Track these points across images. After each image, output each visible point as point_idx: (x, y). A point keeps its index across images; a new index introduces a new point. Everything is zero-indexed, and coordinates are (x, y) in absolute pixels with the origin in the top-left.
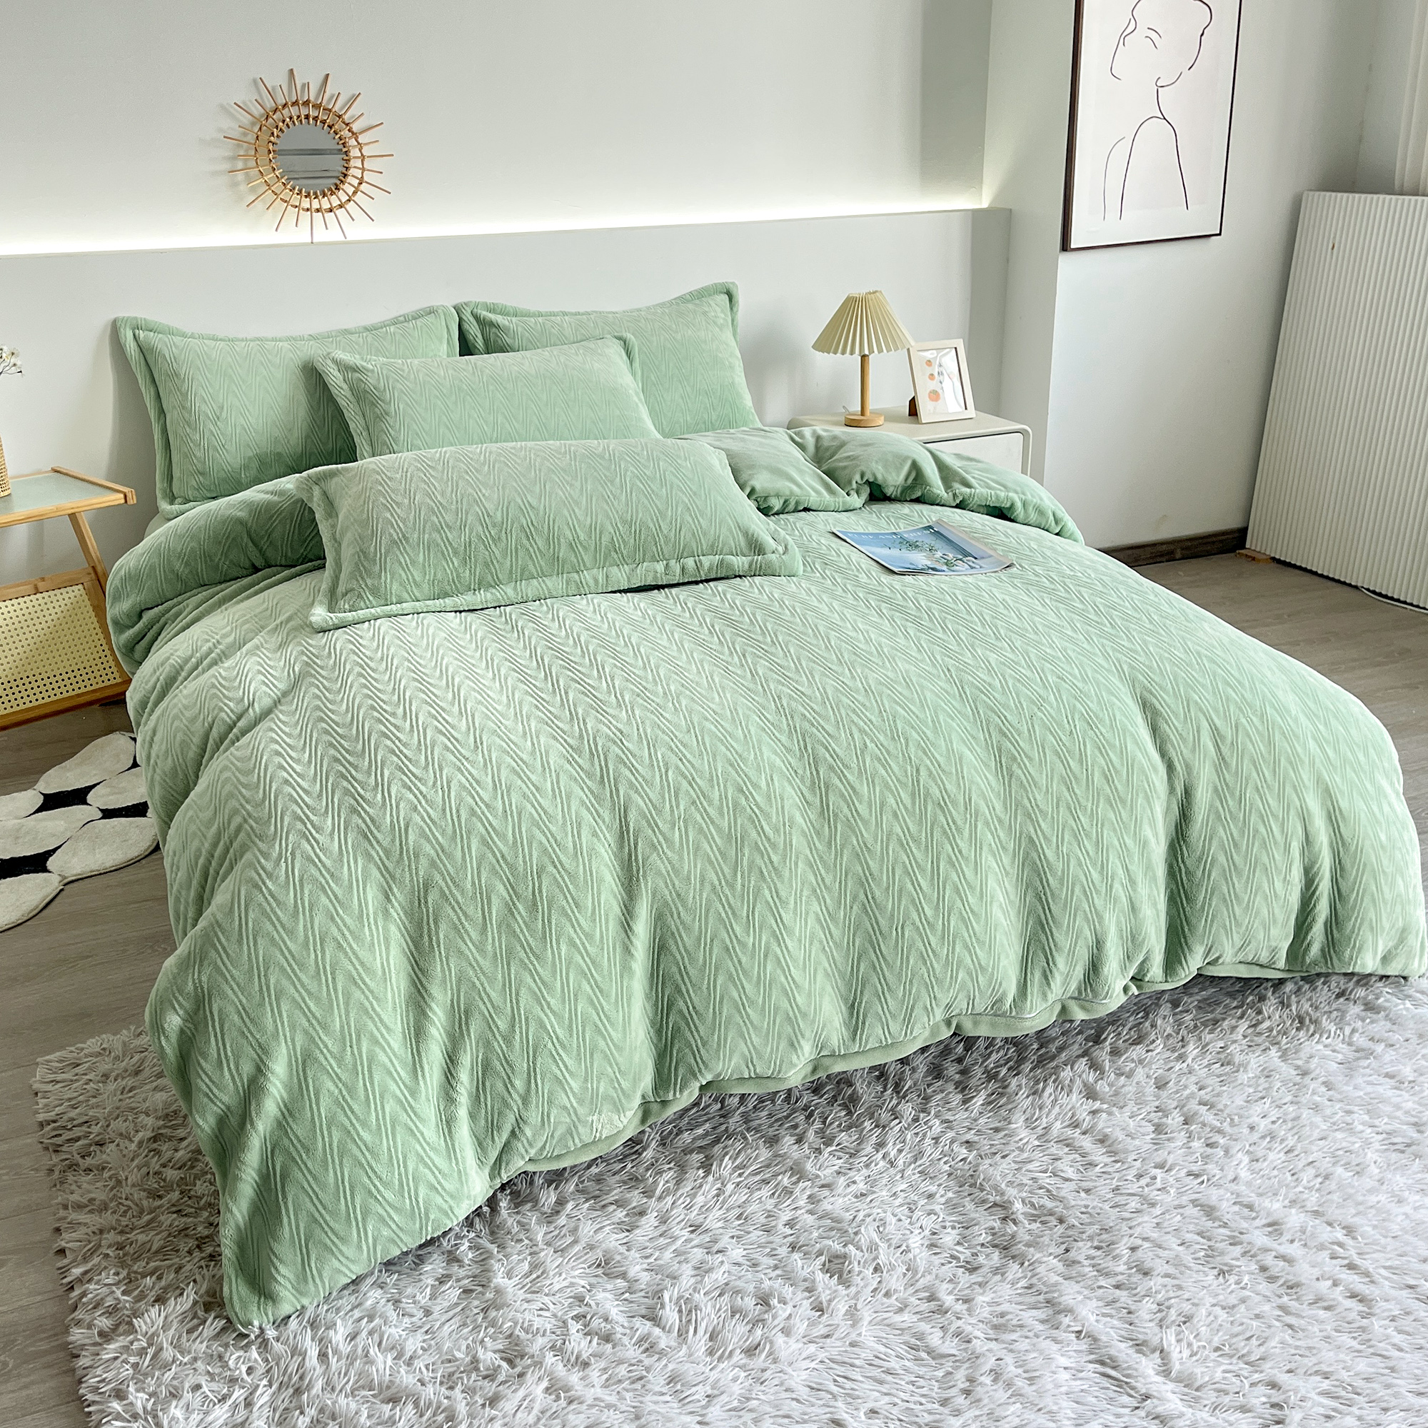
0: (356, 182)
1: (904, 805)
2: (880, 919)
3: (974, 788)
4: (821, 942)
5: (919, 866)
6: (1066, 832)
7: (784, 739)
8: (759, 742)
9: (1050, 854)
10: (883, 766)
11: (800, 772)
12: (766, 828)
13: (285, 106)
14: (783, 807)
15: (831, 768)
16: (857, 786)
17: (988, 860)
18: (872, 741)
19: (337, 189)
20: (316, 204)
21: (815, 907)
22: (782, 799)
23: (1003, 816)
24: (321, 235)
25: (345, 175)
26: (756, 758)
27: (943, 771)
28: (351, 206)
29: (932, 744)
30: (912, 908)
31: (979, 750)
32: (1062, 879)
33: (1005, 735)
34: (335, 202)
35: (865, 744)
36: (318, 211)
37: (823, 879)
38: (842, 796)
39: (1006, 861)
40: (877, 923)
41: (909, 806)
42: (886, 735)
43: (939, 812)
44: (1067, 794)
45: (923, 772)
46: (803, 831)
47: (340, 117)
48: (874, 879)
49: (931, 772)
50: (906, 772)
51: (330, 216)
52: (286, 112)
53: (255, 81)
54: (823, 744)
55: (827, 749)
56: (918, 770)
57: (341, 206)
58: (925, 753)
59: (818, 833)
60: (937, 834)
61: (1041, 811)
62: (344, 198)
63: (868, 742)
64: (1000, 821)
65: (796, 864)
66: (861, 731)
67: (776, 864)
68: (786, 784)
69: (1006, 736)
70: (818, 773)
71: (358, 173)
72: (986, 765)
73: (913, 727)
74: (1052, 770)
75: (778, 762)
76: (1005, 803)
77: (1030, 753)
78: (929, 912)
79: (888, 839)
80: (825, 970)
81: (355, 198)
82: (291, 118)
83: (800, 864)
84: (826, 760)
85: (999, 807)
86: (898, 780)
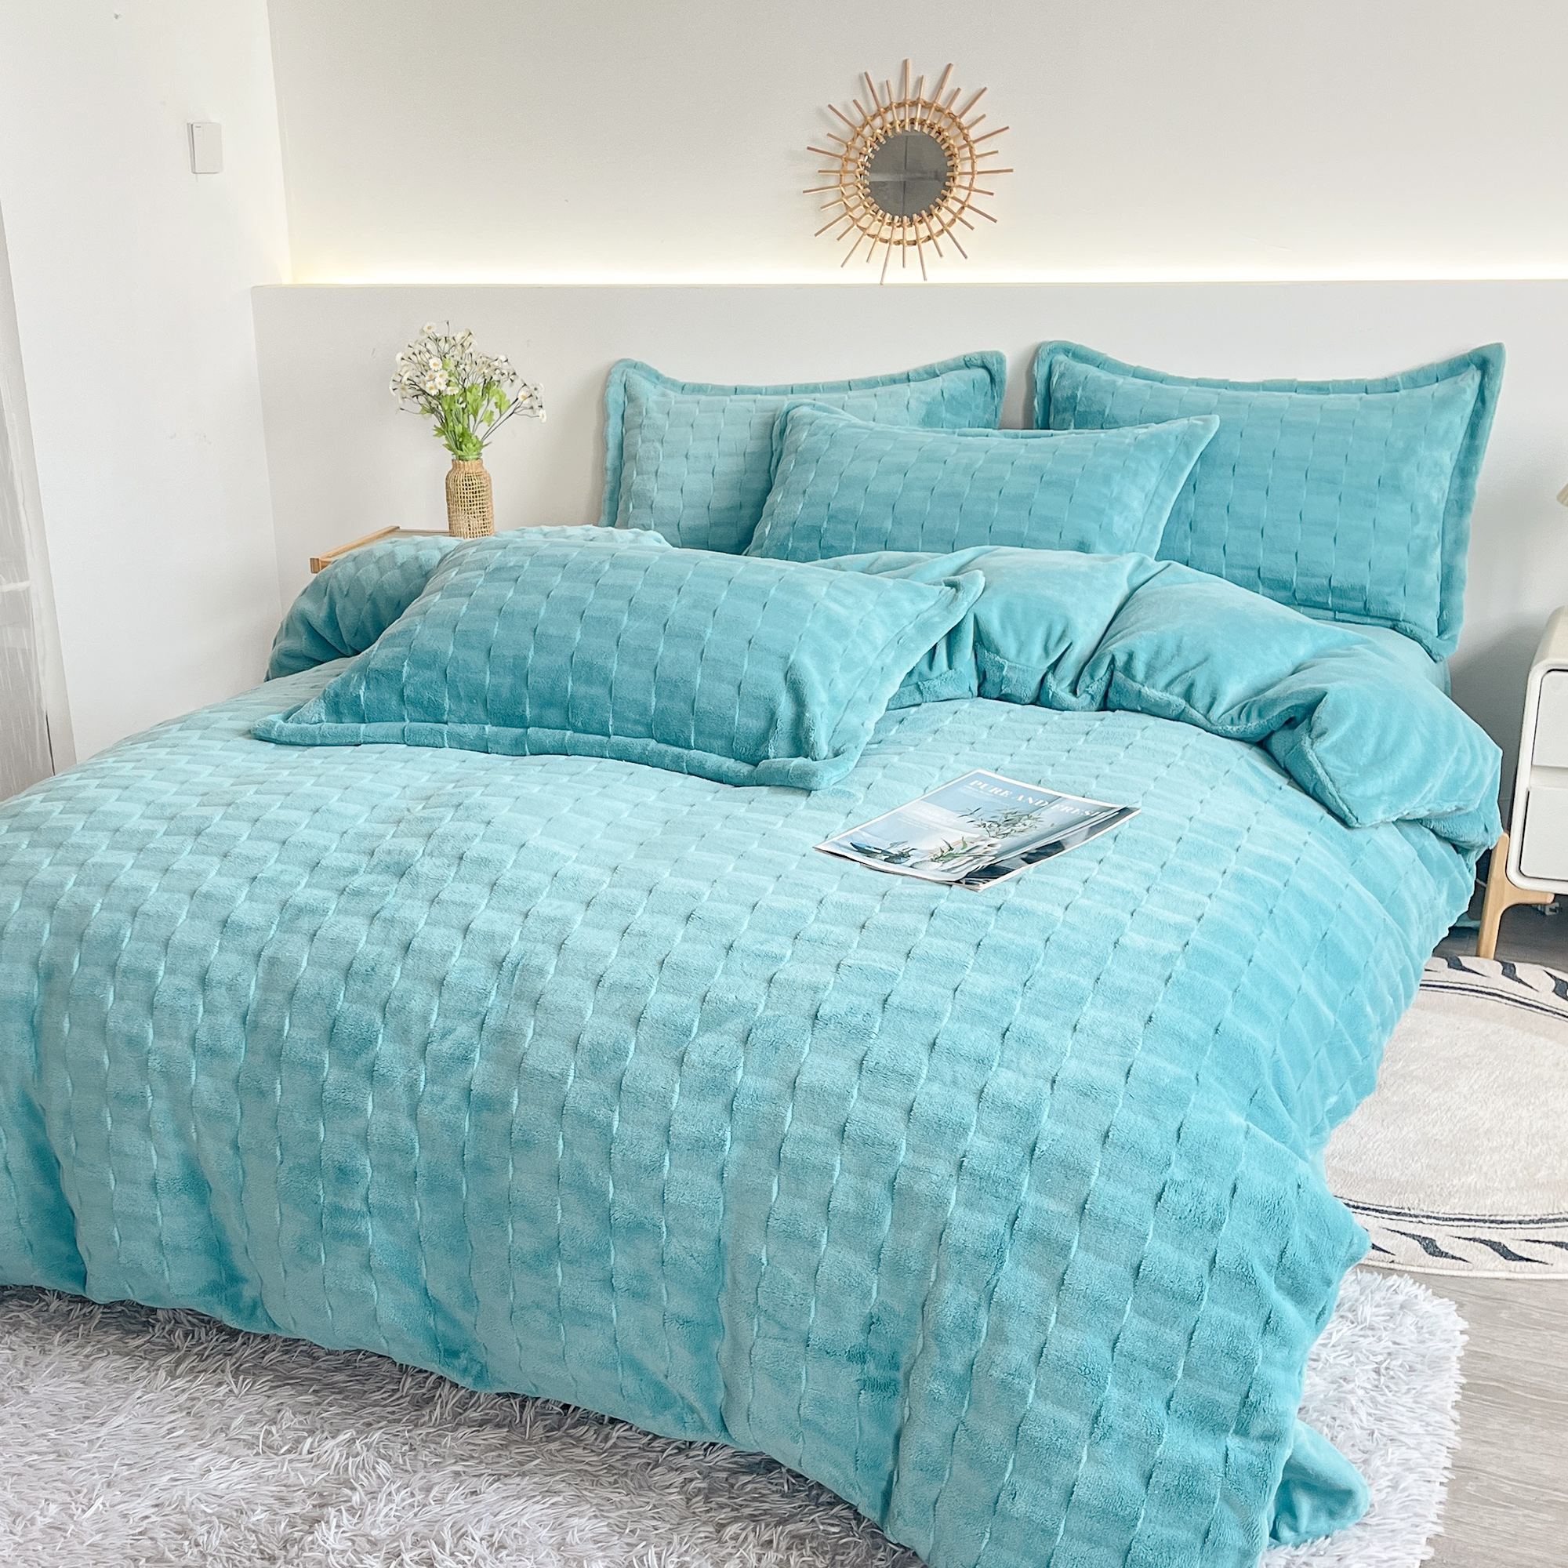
0: (956, 207)
13: (887, 109)
19: (931, 215)
20: (898, 236)
24: (898, 275)
25: (945, 197)
28: (943, 240)
34: (924, 232)
36: (898, 243)
47: (954, 118)
51: (912, 250)
52: (889, 117)
53: (861, 77)
57: (929, 238)
62: (936, 226)
71: (962, 194)
81: (950, 229)
82: (891, 124)
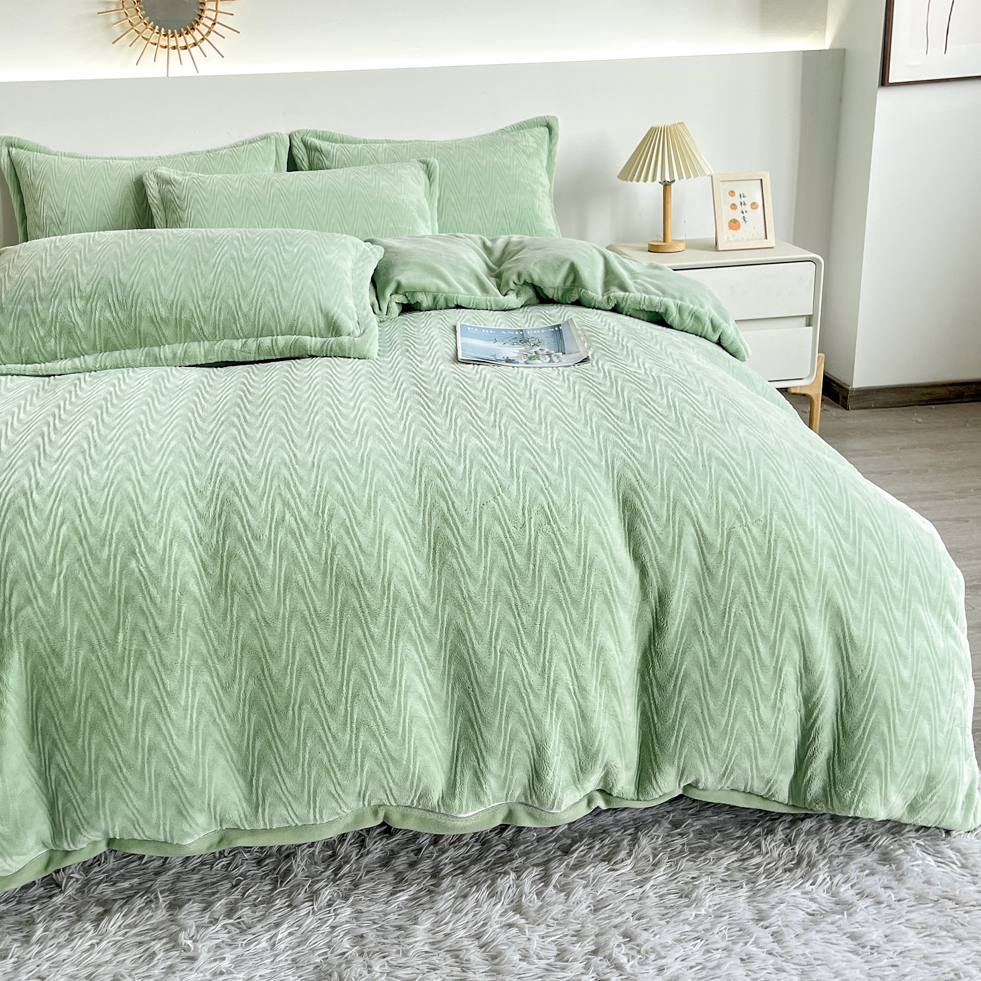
0: (209, 23)
1: (313, 584)
2: (276, 697)
3: (395, 573)
4: (211, 714)
5: (323, 648)
6: (503, 628)
7: (201, 505)
8: (172, 506)
9: (480, 648)
10: (297, 541)
11: (206, 539)
12: (154, 592)
14: (176, 573)
15: (240, 539)
16: (263, 560)
17: (405, 648)
18: (293, 515)
19: (193, 29)
20: (173, 42)
21: (206, 678)
22: (177, 565)
23: (428, 606)
24: (178, 70)
25: (200, 17)
26: (161, 521)
27: (362, 551)
28: (205, 46)
29: (359, 524)
30: (312, 690)
31: (412, 534)
32: (492, 677)
33: (446, 521)
34: (190, 40)
35: (284, 517)
36: (174, 48)
37: (216, 650)
38: (245, 567)
39: (430, 651)
40: (273, 701)
41: (318, 585)
42: (310, 510)
43: (351, 593)
44: (507, 589)
45: (340, 550)
46: (196, 600)
48: (272, 656)
49: (348, 552)
50: (320, 549)
51: (185, 53)
54: (239, 513)
55: (241, 519)
56: (334, 549)
57: (195, 44)
58: (348, 533)
59: (214, 603)
60: (349, 616)
61: (474, 604)
62: (197, 36)
63: (288, 516)
64: (425, 609)
65: (185, 631)
66: (286, 504)
67: (161, 629)
68: (186, 550)
69: (448, 523)
70: (224, 541)
71: (212, 15)
72: (417, 551)
73: (343, 505)
74: (493, 562)
75: (185, 528)
76: (432, 590)
77: (469, 542)
78: (330, 696)
79: (291, 616)
80: (217, 743)
83: (190, 633)
84: (236, 529)
85: (424, 594)
86: (310, 557)
